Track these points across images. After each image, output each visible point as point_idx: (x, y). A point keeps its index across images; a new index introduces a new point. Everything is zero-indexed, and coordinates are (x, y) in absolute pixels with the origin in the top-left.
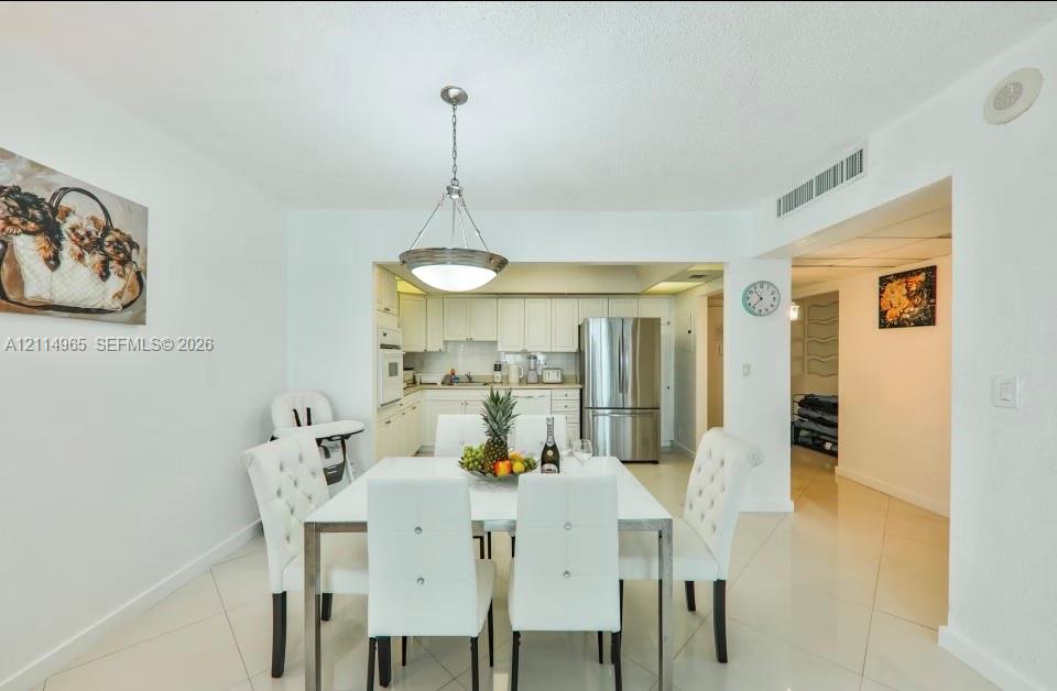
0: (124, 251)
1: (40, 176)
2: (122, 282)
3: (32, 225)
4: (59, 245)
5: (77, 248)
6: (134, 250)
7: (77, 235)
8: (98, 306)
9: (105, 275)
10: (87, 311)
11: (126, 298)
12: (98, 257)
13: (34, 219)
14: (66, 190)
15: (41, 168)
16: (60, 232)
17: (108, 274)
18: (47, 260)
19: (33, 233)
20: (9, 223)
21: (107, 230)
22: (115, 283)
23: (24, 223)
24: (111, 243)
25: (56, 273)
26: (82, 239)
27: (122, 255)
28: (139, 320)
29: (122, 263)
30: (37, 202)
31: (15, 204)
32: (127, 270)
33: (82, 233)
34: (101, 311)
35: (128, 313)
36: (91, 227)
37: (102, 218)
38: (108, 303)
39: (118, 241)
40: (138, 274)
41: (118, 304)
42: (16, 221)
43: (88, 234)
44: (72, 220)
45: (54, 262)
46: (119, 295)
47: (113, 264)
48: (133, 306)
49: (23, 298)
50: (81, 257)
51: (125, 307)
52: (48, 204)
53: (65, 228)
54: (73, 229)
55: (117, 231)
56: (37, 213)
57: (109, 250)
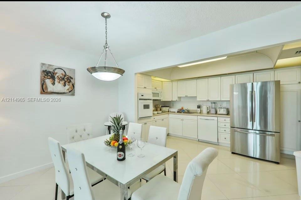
0: (69, 80)
1: (51, 67)
2: (69, 87)
3: (49, 77)
4: (55, 80)
5: (59, 80)
6: (72, 79)
7: (58, 78)
8: (63, 92)
9: (65, 85)
10: (61, 93)
11: (70, 90)
12: (63, 82)
13: (49, 76)
14: (56, 69)
15: (50, 65)
16: (55, 78)
17: (66, 85)
18: (52, 84)
19: (49, 79)
20: (44, 77)
21: (65, 76)
22: (67, 87)
23: (47, 77)
24: (66, 78)
25: (54, 86)
26: (60, 78)
27: (69, 81)
28: (73, 95)
29: (69, 82)
30: (50, 72)
31: (46, 73)
32: (70, 84)
33: (59, 77)
34: (64, 93)
35: (70, 93)
36: (62, 76)
37: (64, 73)
38: (66, 91)
39: (68, 78)
40: (73, 84)
41: (68, 91)
42: (46, 77)
43: (61, 77)
44: (57, 75)
45: (54, 84)
46: (68, 89)
47: (66, 83)
48: (72, 92)
49: (48, 91)
50: (59, 82)
51: (69, 92)
52: (52, 72)
53: (56, 77)
54: (58, 77)
55: (67, 76)
56: (50, 75)
57: (66, 80)
